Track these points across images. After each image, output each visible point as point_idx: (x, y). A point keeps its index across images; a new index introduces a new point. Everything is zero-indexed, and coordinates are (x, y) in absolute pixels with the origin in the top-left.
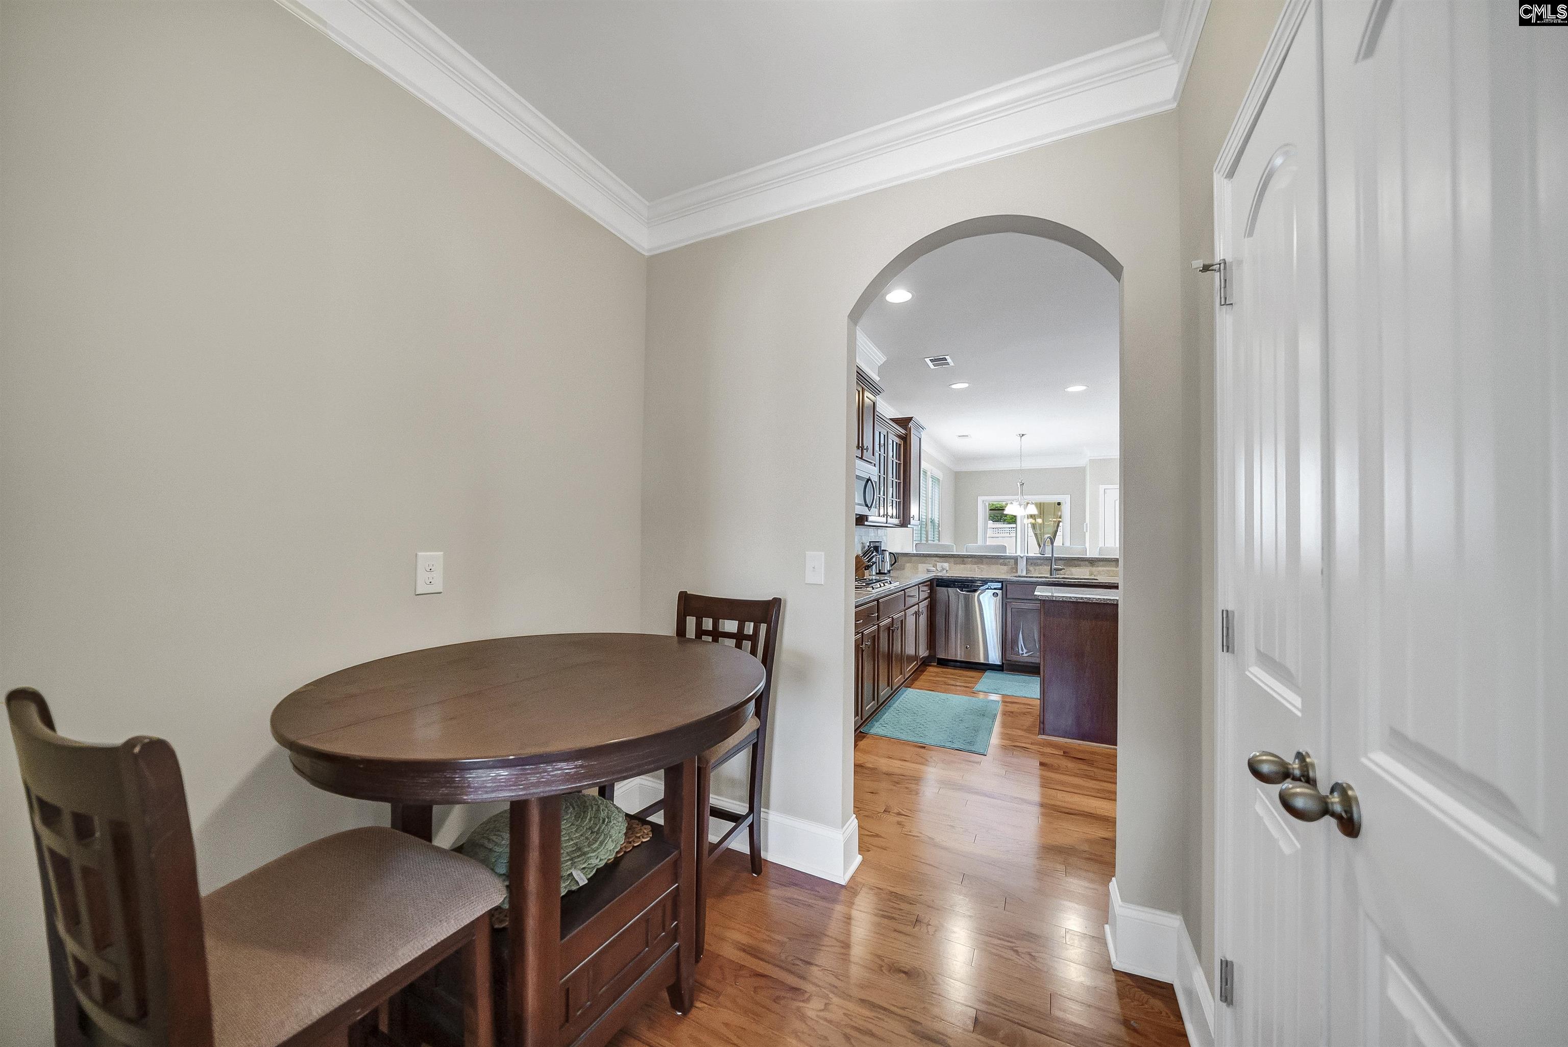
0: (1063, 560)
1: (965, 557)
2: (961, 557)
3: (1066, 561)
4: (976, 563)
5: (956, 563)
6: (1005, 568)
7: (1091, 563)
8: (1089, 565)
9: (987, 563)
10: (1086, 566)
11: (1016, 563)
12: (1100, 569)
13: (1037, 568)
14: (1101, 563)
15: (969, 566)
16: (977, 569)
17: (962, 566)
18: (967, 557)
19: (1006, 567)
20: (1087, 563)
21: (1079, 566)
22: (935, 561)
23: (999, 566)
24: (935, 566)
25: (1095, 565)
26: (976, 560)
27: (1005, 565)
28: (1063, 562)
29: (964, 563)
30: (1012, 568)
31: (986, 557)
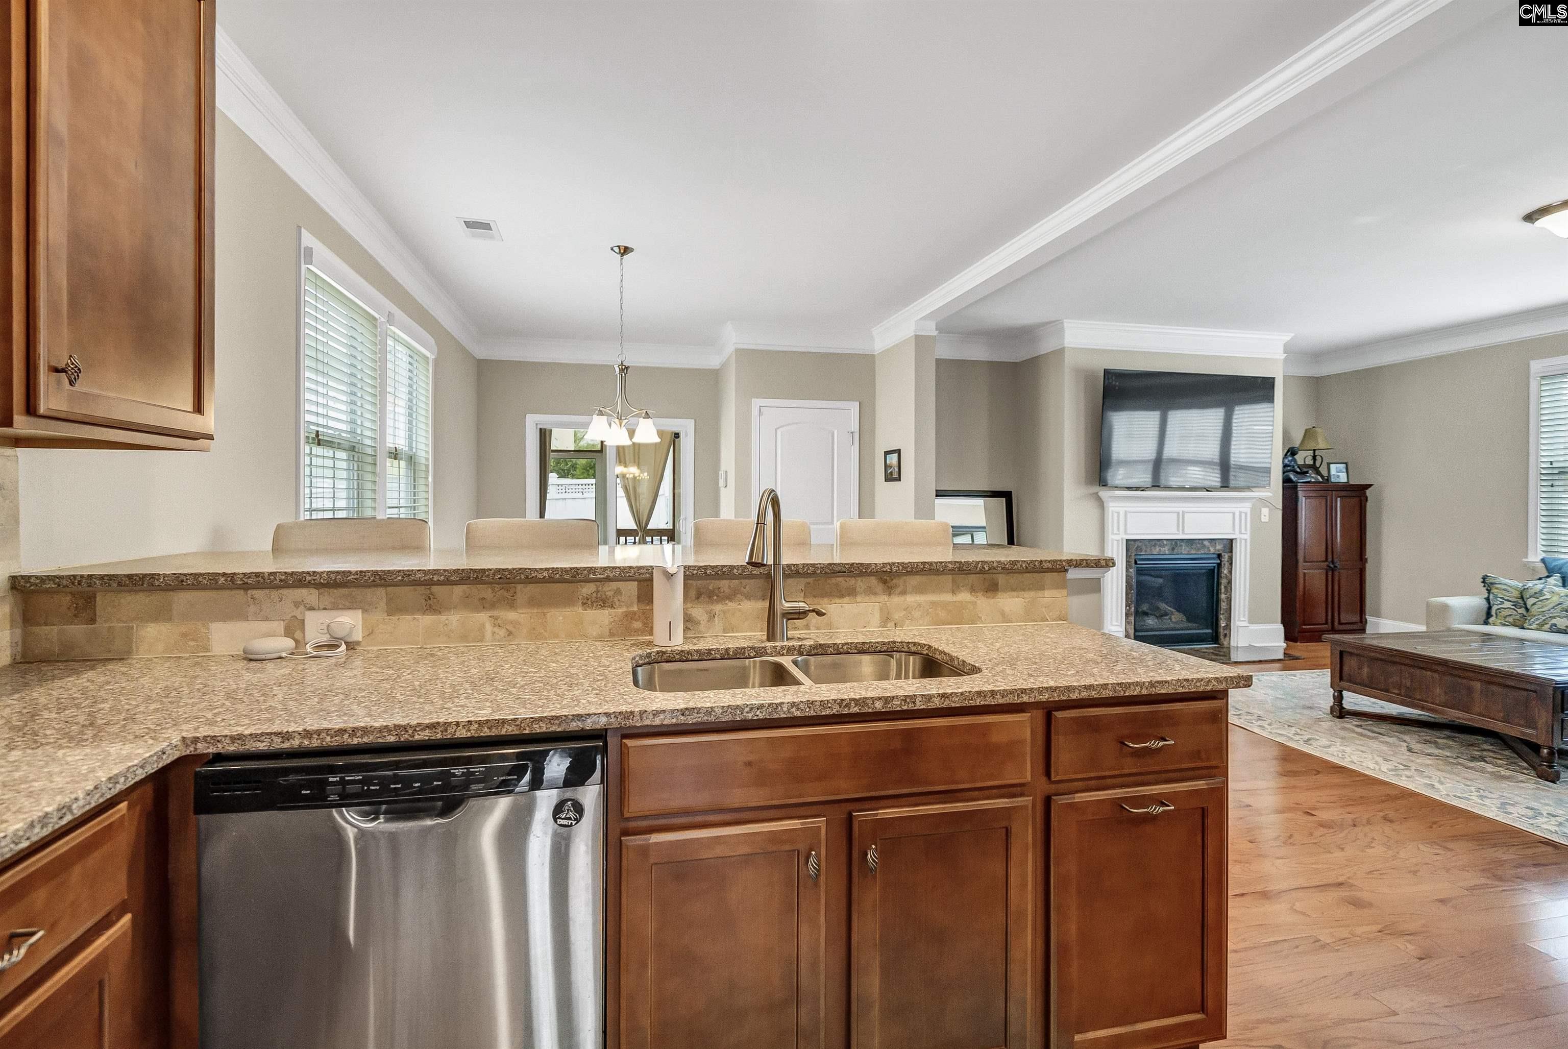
0: (806, 575)
1: (439, 583)
2: (417, 583)
3: (810, 580)
4: (484, 605)
5: (395, 609)
6: (602, 618)
7: (885, 582)
8: (880, 588)
9: (533, 602)
10: (870, 591)
11: (646, 593)
12: (911, 599)
13: (718, 608)
14: (914, 580)
15: (454, 619)
16: (489, 628)
17: (428, 620)
18: (448, 582)
19: (606, 612)
20: (873, 580)
21: (851, 593)
22: (297, 604)
23: (580, 610)
24: (294, 628)
25: (896, 586)
26: (487, 592)
27: (603, 602)
28: (802, 582)
29: (431, 606)
30: (630, 616)
31: (527, 577)
